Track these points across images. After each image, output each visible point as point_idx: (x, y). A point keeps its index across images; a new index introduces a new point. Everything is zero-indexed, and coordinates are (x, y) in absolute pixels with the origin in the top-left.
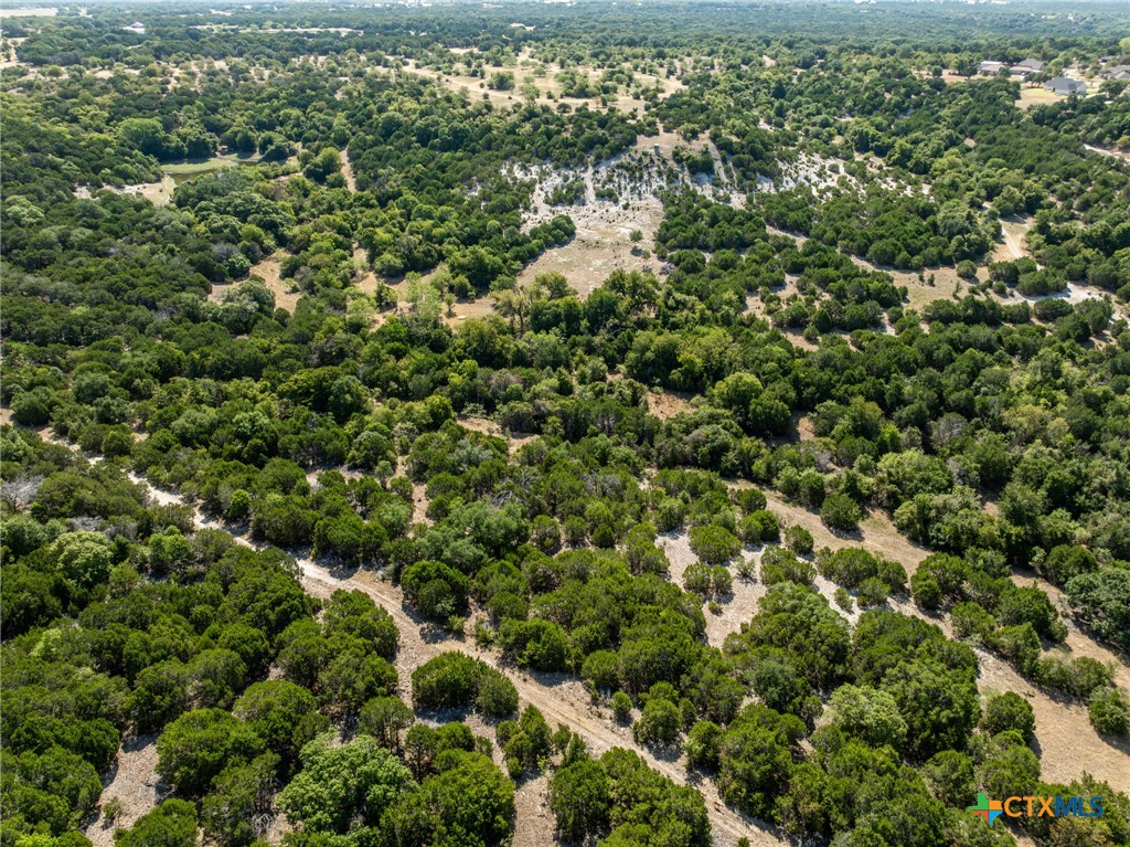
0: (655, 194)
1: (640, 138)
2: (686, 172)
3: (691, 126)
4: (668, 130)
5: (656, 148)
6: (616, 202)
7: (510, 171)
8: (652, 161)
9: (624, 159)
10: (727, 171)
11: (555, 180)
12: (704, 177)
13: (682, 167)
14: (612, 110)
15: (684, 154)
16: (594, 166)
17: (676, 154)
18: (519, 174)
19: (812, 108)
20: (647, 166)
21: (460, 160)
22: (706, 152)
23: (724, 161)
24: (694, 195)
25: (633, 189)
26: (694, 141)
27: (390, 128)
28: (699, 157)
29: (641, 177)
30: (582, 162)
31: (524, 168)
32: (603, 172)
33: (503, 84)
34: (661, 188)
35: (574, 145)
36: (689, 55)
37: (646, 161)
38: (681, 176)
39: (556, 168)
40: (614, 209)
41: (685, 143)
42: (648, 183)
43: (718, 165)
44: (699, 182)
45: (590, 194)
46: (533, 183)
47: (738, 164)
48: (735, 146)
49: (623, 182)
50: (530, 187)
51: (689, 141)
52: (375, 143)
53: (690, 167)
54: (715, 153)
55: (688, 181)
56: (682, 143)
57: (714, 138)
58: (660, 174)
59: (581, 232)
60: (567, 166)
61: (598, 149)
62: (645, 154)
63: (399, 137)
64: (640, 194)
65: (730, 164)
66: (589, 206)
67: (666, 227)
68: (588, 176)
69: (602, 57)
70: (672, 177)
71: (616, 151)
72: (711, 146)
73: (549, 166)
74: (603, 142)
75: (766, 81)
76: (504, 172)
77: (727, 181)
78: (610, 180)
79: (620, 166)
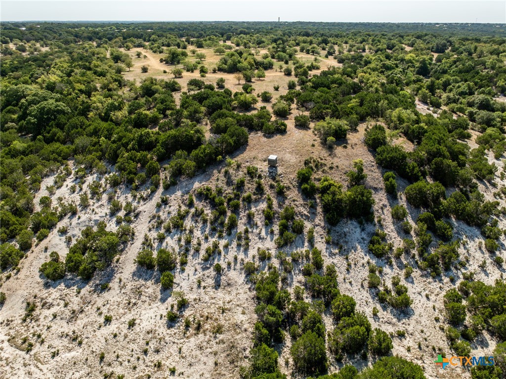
0: (250, 271)
2: (319, 219)
3: (335, 123)
4: (302, 125)
5: (273, 164)
6: (168, 287)
7: (59, 183)
8: (260, 189)
9: (215, 181)
10: (398, 217)
11: (97, 211)
12: (351, 228)
13: (313, 207)
15: (317, 179)
17: (303, 179)
18: (65, 188)
20: (248, 200)
22: (358, 178)
23: (392, 193)
26: (339, 150)
28: (345, 193)
29: (233, 225)
30: (152, 178)
31: (79, 177)
34: (264, 257)
37: (249, 189)
38: (308, 225)
39: (115, 184)
40: (153, 315)
41: (324, 153)
43: (380, 199)
44: (339, 244)
45: (130, 257)
46: (66, 212)
47: (418, 201)
48: (411, 162)
51: (330, 148)
53: (327, 209)
54: (374, 176)
55: (320, 245)
56: (319, 153)
57: (374, 144)
58: (269, 219)
60: (130, 182)
62: (251, 173)
65: (403, 202)
66: (114, 295)
68: (147, 208)
70: (290, 232)
71: (205, 164)
72: (367, 158)
74: (193, 144)
76: (49, 181)
77: (398, 242)
78: (178, 226)
79: (204, 195)
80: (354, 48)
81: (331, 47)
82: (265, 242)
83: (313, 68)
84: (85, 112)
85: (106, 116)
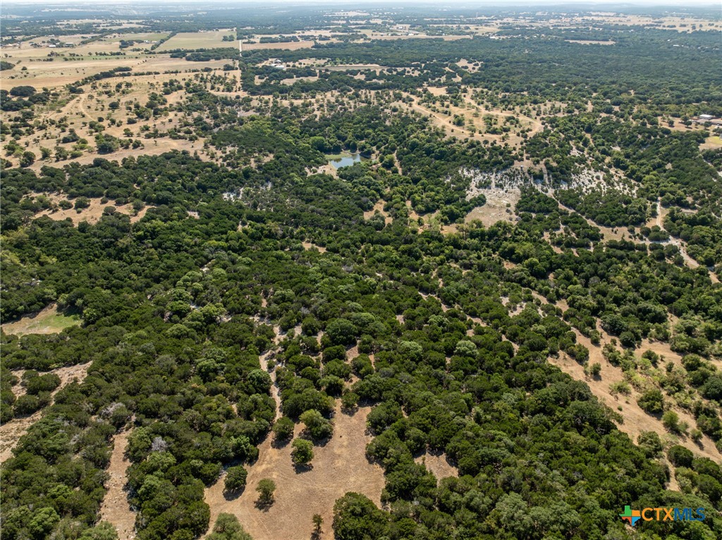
0: (518, 187)
1: (516, 162)
2: (532, 179)
3: (536, 158)
4: (528, 158)
5: (522, 168)
6: (503, 189)
7: (462, 171)
8: (519, 173)
9: (508, 171)
10: (549, 179)
11: (480, 177)
12: (539, 181)
13: (531, 176)
14: (506, 145)
15: (532, 171)
16: (496, 173)
17: (529, 171)
18: (466, 173)
20: (517, 175)
21: (443, 164)
22: (541, 171)
23: (548, 174)
24: (533, 189)
25: (510, 184)
26: (537, 165)
27: (414, 147)
28: (539, 174)
29: (514, 179)
30: (491, 171)
31: (468, 170)
32: (499, 176)
33: (459, 123)
34: (521, 184)
35: (488, 163)
36: (550, 101)
37: (517, 173)
38: (530, 180)
39: (481, 172)
40: (502, 192)
42: (516, 182)
43: (545, 176)
44: (536, 183)
45: (493, 185)
46: (472, 177)
47: (554, 176)
48: (554, 168)
49: (506, 181)
50: (470, 180)
51: (535, 165)
52: (408, 153)
53: (534, 176)
54: (545, 171)
55: (532, 183)
56: (532, 166)
57: (546, 164)
58: (521, 178)
59: (488, 201)
60: (485, 172)
61: (498, 166)
62: (517, 169)
63: (418, 151)
64: (512, 186)
65: (551, 176)
66: (492, 190)
67: (520, 202)
68: (493, 176)
69: (506, 103)
70: (526, 180)
71: (505, 167)
72: (544, 167)
73: (478, 171)
74: (500, 163)
75: (583, 123)
76: (460, 171)
77: (547, 183)
78: (502, 179)
79: (506, 174)
82: (521, 182)
83: (529, 130)
84: (454, 151)
85: (464, 153)
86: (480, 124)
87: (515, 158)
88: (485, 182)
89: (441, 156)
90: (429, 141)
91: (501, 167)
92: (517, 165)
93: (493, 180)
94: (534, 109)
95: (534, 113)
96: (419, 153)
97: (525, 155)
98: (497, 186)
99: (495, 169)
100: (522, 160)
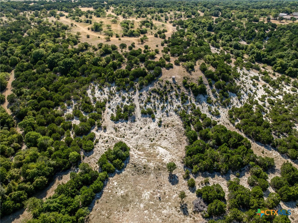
0: (176, 111)
1: (164, 70)
2: (192, 95)
4: (177, 64)
5: (174, 79)
6: (153, 118)
7: (93, 92)
8: (172, 88)
9: (156, 86)
10: (213, 92)
11: (117, 100)
12: (201, 97)
13: (189, 92)
14: (146, 47)
15: (189, 83)
16: (139, 90)
17: (185, 83)
18: (97, 94)
19: (228, 37)
20: (169, 91)
21: (66, 83)
22: (201, 82)
23: (211, 85)
25: (163, 108)
26: (193, 73)
27: (38, 58)
28: (199, 87)
29: (167, 99)
30: (132, 87)
31: (100, 89)
33: (97, 29)
34: (179, 107)
35: (127, 75)
36: (171, 11)
37: (169, 88)
38: (189, 97)
39: (118, 90)
40: (153, 125)
41: (188, 74)
42: (171, 103)
43: (208, 87)
44: (199, 101)
45: (138, 112)
46: (105, 101)
47: (219, 87)
48: (215, 75)
49: (156, 103)
50: (101, 107)
51: (190, 72)
52: (29, 68)
53: (193, 92)
54: (205, 81)
55: (194, 102)
56: (187, 74)
58: (177, 96)
60: (124, 89)
61: (141, 79)
62: (167, 83)
63: (40, 64)
64: (167, 112)
65: (214, 88)
66: (138, 122)
68: (136, 97)
70: (184, 100)
71: (151, 81)
72: (202, 75)
73: (114, 88)
74: (144, 74)
75: (204, 23)
76: (89, 92)
77: (214, 99)
78: (149, 101)
79: (154, 91)
80: (177, 16)
81: (166, 15)
82: (177, 103)
83: (165, 31)
84: (84, 62)
85: (95, 64)
86: (117, 29)
87: (161, 65)
88: (126, 110)
89: (66, 70)
90: (54, 51)
91: (145, 81)
92: (167, 75)
93: (137, 103)
94: (162, 16)
95: (163, 18)
96: (40, 68)
97: (173, 60)
98: (144, 114)
99: (137, 85)
100: (171, 67)
